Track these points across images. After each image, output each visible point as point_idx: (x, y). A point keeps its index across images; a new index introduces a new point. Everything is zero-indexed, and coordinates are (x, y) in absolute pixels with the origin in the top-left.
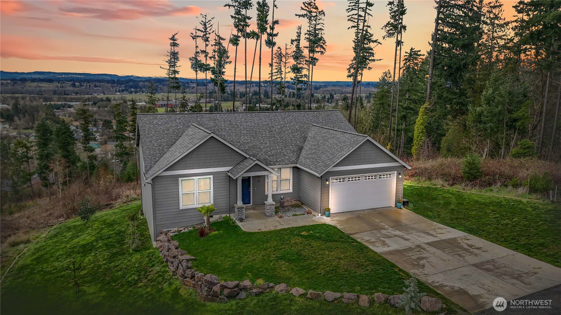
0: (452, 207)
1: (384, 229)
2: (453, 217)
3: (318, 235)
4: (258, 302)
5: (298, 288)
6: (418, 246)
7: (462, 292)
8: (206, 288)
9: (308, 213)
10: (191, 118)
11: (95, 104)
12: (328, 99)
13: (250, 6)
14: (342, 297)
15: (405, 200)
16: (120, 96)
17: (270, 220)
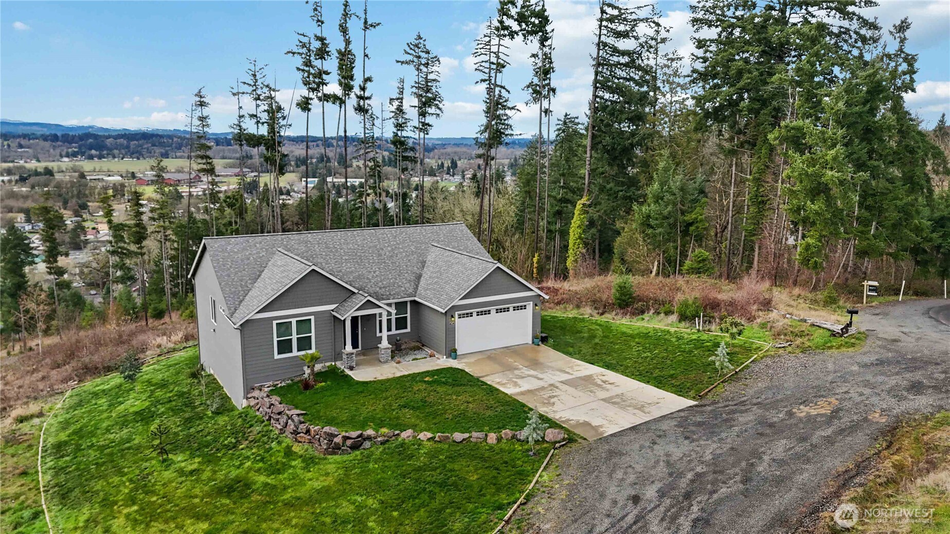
0: (597, 340)
1: (517, 369)
2: (595, 352)
3: (444, 380)
4: (385, 449)
5: (426, 433)
6: (551, 385)
7: (587, 424)
8: (326, 441)
9: (431, 356)
10: (275, 240)
11: (23, 180)
12: (449, 169)
13: (328, 55)
14: (471, 437)
15: (544, 335)
16: (71, 164)
17: (385, 366)
